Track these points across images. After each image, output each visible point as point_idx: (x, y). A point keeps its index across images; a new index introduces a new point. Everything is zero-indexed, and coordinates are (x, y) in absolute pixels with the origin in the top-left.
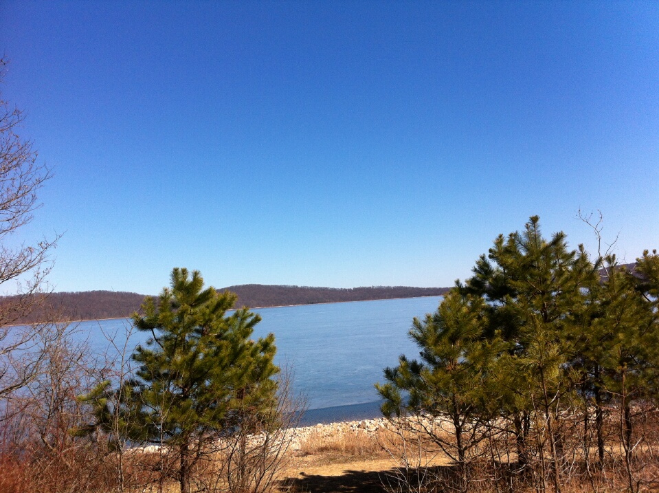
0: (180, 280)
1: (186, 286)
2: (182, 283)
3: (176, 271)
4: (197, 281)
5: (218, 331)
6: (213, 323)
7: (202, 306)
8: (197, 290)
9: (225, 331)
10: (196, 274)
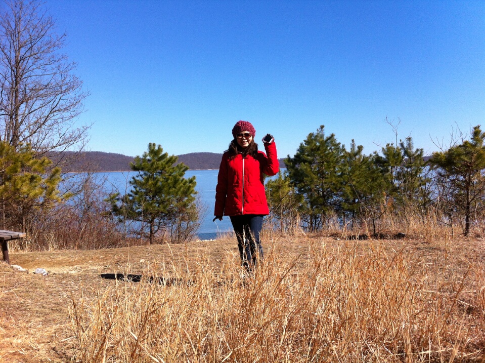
0: (152, 148)
1: (155, 151)
2: (153, 150)
3: (150, 144)
4: (160, 150)
5: (169, 173)
6: (167, 169)
7: (162, 161)
8: (159, 154)
9: (172, 173)
10: (159, 146)
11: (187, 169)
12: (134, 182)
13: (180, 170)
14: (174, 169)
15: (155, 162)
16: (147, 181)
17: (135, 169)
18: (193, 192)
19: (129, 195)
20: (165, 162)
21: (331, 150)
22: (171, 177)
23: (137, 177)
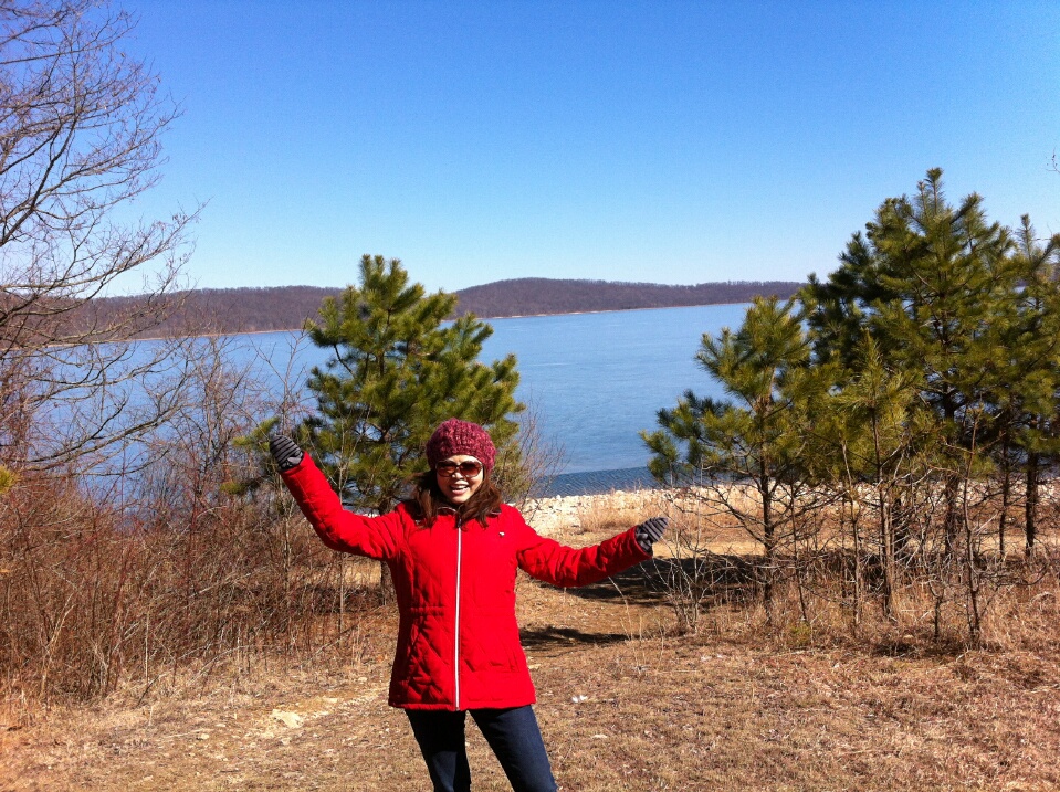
0: (373, 273)
2: (376, 278)
3: (366, 258)
4: (397, 276)
5: (432, 349)
6: (423, 336)
8: (397, 289)
9: (440, 349)
10: (395, 264)
11: (486, 333)
12: (320, 382)
13: (464, 339)
14: (446, 336)
15: (381, 317)
16: (362, 375)
17: (322, 340)
18: (512, 409)
19: (312, 423)
20: (417, 316)
21: (968, 251)
22: (436, 365)
23: (330, 366)
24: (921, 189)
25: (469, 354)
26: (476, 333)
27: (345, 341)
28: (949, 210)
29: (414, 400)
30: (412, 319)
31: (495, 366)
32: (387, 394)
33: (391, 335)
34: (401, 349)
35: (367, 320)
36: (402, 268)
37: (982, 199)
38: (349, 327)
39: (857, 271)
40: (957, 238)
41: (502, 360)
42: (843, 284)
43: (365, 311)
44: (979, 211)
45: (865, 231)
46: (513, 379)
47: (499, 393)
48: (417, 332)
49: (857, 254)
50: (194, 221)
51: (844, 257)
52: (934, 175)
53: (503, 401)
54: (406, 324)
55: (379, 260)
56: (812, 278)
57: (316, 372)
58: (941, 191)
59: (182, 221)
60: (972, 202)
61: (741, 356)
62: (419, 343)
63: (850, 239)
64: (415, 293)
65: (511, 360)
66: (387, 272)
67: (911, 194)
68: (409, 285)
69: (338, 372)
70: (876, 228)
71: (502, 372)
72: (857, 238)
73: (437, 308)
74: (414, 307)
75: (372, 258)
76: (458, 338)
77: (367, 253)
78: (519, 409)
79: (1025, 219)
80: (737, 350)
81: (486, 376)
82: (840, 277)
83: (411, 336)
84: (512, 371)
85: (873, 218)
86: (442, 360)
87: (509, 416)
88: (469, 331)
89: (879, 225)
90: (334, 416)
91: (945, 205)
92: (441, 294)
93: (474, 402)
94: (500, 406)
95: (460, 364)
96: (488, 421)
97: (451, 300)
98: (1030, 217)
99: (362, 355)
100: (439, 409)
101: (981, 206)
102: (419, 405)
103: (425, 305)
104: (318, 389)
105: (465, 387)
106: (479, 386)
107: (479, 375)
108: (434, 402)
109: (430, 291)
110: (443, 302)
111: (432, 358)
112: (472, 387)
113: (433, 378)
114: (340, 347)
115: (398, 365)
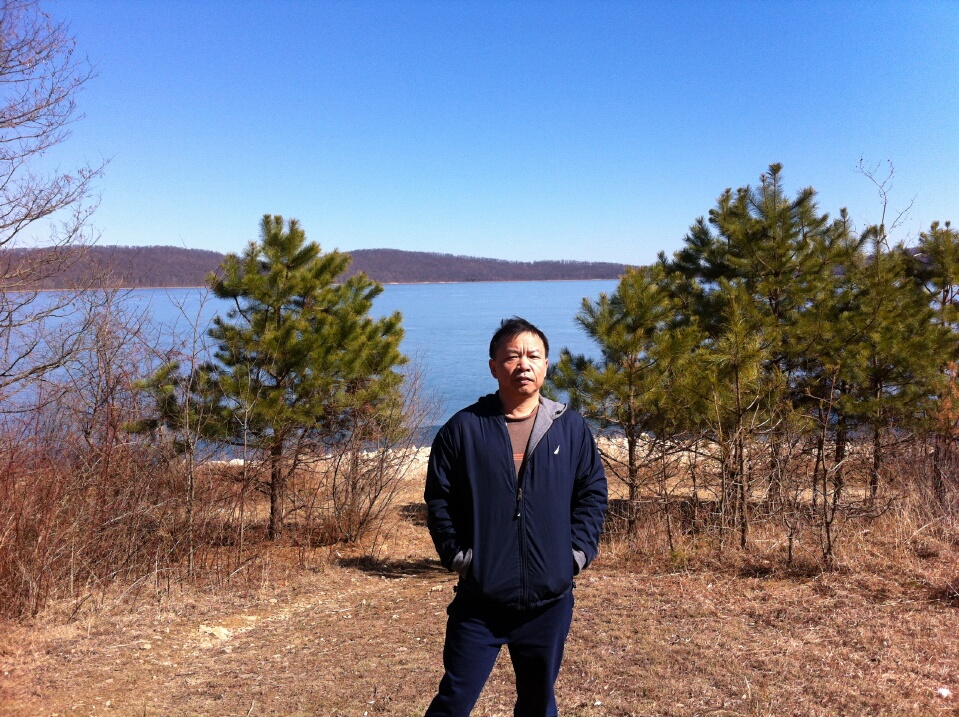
0: (273, 232)
2: (276, 235)
3: (267, 219)
4: (296, 235)
5: (326, 304)
6: (317, 291)
8: (295, 247)
9: (336, 303)
10: (293, 224)
11: (377, 291)
12: (221, 331)
13: (356, 295)
14: (340, 293)
15: (281, 271)
16: (260, 327)
17: (223, 292)
18: (397, 361)
19: (209, 368)
20: (313, 272)
21: (800, 237)
22: (330, 318)
23: (230, 316)
24: (763, 181)
25: (361, 309)
26: (366, 292)
27: (245, 294)
28: (785, 201)
29: (310, 349)
30: (309, 276)
31: (382, 321)
32: (283, 343)
33: (290, 289)
34: (296, 303)
35: (266, 275)
36: (302, 227)
37: (816, 193)
38: (251, 281)
39: (699, 251)
40: (792, 226)
41: (389, 316)
42: (686, 261)
43: (265, 266)
44: (812, 203)
45: (707, 216)
46: (399, 333)
47: (387, 346)
48: (313, 288)
49: (700, 237)
50: (98, 176)
51: (688, 239)
52: (775, 169)
53: (391, 354)
54: (303, 279)
55: (278, 220)
56: (661, 256)
57: (218, 322)
58: (780, 183)
59: (87, 175)
60: (807, 195)
61: (615, 319)
62: (315, 298)
63: (693, 223)
64: (312, 250)
65: (398, 316)
66: (285, 230)
67: (755, 184)
68: (306, 243)
69: (238, 322)
70: (718, 214)
71: (389, 328)
72: (700, 222)
73: (332, 266)
74: (311, 264)
75: (272, 218)
76: (350, 294)
77: (267, 213)
78: (403, 361)
79: (843, 212)
80: (611, 313)
81: (375, 331)
82: (685, 256)
83: (307, 292)
84: (399, 326)
85: (714, 205)
86: (336, 314)
87: (396, 369)
88: (360, 289)
89: (720, 212)
90: (229, 363)
91: (783, 196)
92: (336, 252)
93: (365, 354)
94: (388, 359)
95: (352, 317)
96: (376, 371)
97: (346, 258)
98: (848, 210)
99: (264, 307)
100: (332, 358)
101: (814, 200)
102: (313, 354)
103: (320, 264)
104: (219, 338)
105: (355, 338)
106: (370, 338)
107: (369, 329)
108: (328, 351)
109: (325, 250)
110: (338, 261)
111: (326, 311)
112: (363, 338)
113: (326, 329)
114: (240, 299)
115: (294, 317)
